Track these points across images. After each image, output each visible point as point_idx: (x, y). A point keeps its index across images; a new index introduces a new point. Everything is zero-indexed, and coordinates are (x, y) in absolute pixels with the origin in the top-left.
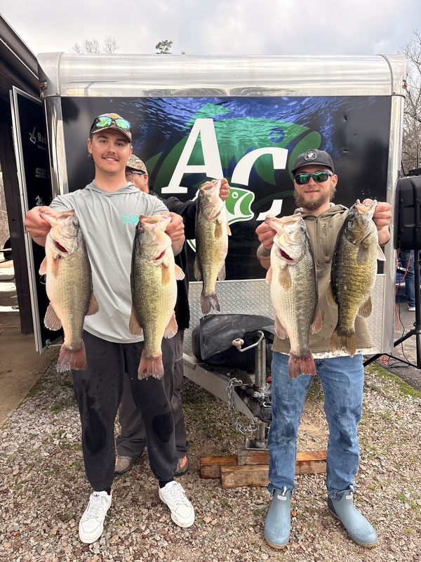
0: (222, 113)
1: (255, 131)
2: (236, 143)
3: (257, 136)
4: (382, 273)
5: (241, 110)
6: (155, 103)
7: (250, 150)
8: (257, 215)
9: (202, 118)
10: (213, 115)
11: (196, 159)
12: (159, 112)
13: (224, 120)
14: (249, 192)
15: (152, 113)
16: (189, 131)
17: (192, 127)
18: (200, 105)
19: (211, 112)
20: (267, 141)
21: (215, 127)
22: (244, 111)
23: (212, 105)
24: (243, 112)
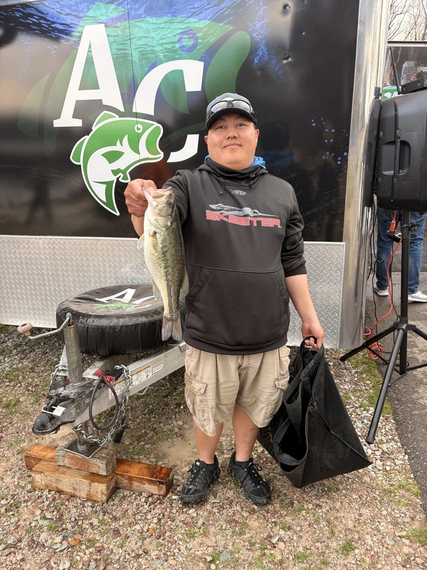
0: (115, 15)
1: (158, 37)
2: (136, 57)
3: (162, 44)
4: (341, 241)
5: (140, 8)
6: (36, 9)
7: (153, 66)
8: (167, 156)
9: (92, 23)
10: (104, 18)
11: (90, 82)
12: (41, 21)
13: (118, 25)
14: (156, 124)
15: (34, 23)
16: (78, 43)
17: (80, 37)
18: (88, 6)
19: (102, 15)
20: (175, 51)
21: (108, 36)
22: (143, 9)
23: (102, 5)
24: (141, 11)
